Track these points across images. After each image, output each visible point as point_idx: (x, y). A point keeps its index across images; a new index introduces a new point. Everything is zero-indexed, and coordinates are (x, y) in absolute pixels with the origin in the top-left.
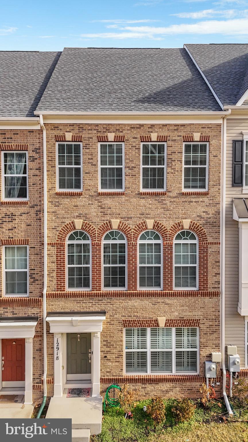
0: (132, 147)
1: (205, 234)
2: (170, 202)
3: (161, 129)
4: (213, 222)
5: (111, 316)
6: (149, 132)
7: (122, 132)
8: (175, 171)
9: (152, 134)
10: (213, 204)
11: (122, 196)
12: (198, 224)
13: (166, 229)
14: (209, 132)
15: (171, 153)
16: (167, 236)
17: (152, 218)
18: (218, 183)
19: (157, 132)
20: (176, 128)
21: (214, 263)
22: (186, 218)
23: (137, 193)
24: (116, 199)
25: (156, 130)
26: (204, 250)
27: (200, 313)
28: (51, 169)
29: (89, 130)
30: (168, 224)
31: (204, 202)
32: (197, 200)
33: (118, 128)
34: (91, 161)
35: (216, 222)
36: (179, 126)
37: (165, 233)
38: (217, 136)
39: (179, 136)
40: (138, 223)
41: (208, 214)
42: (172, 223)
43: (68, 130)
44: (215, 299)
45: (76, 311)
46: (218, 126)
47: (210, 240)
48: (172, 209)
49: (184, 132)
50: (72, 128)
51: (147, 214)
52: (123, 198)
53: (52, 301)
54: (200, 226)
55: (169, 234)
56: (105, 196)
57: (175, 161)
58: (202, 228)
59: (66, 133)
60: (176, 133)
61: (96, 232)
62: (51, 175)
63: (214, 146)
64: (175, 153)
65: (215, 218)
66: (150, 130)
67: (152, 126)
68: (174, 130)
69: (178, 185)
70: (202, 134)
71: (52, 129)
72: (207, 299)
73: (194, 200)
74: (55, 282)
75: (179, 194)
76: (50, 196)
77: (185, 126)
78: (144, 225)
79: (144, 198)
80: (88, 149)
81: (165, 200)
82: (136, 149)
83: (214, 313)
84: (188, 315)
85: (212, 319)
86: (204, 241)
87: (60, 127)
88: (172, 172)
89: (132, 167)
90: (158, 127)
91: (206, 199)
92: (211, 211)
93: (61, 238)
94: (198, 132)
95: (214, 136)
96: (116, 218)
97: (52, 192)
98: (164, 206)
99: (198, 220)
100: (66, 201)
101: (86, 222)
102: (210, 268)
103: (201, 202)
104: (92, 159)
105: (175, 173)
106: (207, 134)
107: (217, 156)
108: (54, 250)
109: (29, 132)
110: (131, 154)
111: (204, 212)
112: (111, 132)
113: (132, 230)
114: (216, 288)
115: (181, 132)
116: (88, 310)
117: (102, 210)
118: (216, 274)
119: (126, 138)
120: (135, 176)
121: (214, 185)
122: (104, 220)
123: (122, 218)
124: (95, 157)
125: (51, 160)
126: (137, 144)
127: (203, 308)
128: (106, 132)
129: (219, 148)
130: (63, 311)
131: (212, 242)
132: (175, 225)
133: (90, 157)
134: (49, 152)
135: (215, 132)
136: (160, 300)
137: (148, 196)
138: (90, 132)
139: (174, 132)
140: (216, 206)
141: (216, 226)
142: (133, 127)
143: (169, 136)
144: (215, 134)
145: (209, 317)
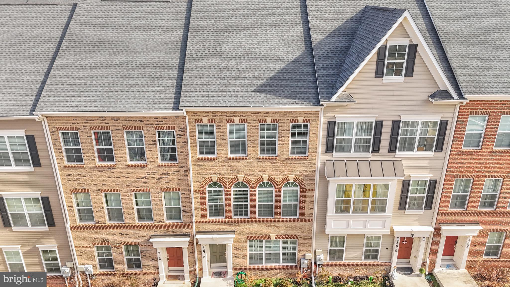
0: (252, 127)
1: (304, 184)
2: (280, 164)
3: (274, 115)
4: (310, 177)
5: (239, 233)
6: (265, 117)
7: (245, 117)
8: (284, 143)
9: (267, 118)
10: (311, 165)
11: (246, 160)
12: (300, 178)
13: (277, 181)
14: (310, 116)
15: (282, 131)
16: (277, 186)
17: (267, 174)
18: (315, 151)
19: (271, 116)
20: (285, 113)
21: (310, 202)
22: (291, 174)
23: (256, 158)
24: (241, 162)
25: (270, 115)
26: (303, 195)
27: (298, 232)
28: (193, 142)
29: (220, 115)
30: (278, 178)
31: (304, 164)
32: (299, 162)
33: (242, 114)
34: (222, 137)
35: (312, 177)
36: (287, 112)
37: (276, 183)
38: (316, 119)
39: (287, 119)
40: (257, 177)
41: (307, 172)
42: (281, 177)
43: (204, 116)
44: (309, 223)
45: (215, 231)
46: (317, 112)
47: (307, 188)
48: (281, 168)
49: (291, 116)
50: (207, 114)
51: (263, 172)
52: (246, 161)
53: (199, 225)
54: (301, 179)
55: (279, 184)
56: (234, 160)
57: (284, 136)
58: (303, 180)
59: (203, 118)
60: (285, 117)
61: (228, 183)
62: (194, 146)
63: (313, 126)
64: (284, 131)
65: (312, 174)
66: (266, 115)
67: (268, 112)
68: (284, 115)
69: (286, 153)
70: (304, 118)
71: (192, 115)
72: (304, 224)
73: (297, 162)
74: (200, 214)
75: (287, 158)
76: (193, 161)
77: (292, 112)
78: (261, 178)
79: (261, 161)
80: (220, 128)
81: (276, 162)
82: (255, 128)
83: (308, 232)
84: (290, 233)
85: (307, 235)
86: (303, 188)
87: (198, 114)
88: (282, 144)
89: (253, 141)
90: (272, 113)
91: (305, 162)
92: (309, 170)
93: (203, 188)
94: (302, 116)
95: (314, 119)
96: (242, 174)
97: (195, 158)
98: (276, 166)
99: (300, 176)
100: (205, 164)
101: (220, 177)
102: (306, 205)
103: (303, 163)
104: (223, 135)
105: (284, 145)
106: (309, 118)
107: (315, 133)
108: (198, 195)
109: (175, 117)
110: (251, 132)
111: (304, 170)
112: (237, 117)
113: (253, 182)
114: (310, 217)
115: (289, 116)
116: (223, 230)
117: (231, 169)
118: (310, 209)
119: (248, 121)
120: (255, 146)
121: (312, 153)
122: (233, 176)
123: (245, 174)
124: (225, 134)
125: (193, 137)
126: (256, 125)
127: (301, 228)
128: (233, 117)
129: (317, 127)
130: (206, 231)
131: (309, 189)
132: (283, 179)
133: (221, 134)
134: (191, 131)
135: (314, 116)
136: (272, 224)
137: (264, 160)
138: (221, 117)
139: (284, 116)
140: (313, 166)
141: (312, 179)
142: (253, 113)
143: (280, 119)
144: (314, 118)
145: (305, 234)
